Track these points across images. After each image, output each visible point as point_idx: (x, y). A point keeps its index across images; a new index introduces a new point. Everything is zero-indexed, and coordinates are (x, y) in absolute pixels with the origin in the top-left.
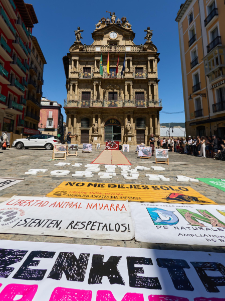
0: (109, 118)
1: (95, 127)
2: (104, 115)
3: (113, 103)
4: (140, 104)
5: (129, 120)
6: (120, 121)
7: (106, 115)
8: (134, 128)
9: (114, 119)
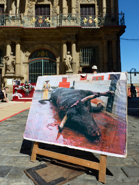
0: (37, 47)
1: (9, 63)
2: (27, 42)
3: (41, 21)
4: (87, 22)
5: (69, 49)
6: (55, 52)
7: (31, 42)
8: (78, 64)
9: (45, 50)
